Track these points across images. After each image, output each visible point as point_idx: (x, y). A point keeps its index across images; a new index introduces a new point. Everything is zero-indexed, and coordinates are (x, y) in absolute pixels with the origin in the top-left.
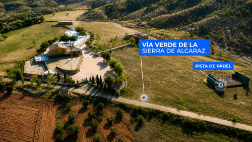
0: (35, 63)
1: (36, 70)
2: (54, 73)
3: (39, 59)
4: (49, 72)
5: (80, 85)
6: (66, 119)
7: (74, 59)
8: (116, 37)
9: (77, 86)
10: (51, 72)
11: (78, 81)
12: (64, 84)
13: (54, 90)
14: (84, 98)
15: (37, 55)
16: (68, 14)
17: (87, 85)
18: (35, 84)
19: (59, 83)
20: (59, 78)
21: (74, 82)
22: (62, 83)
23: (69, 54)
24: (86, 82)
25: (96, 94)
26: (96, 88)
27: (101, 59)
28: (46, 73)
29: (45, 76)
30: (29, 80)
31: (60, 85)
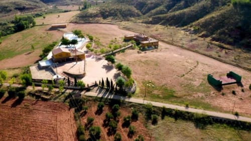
0: (40, 68)
1: (45, 76)
2: (63, 78)
3: (43, 64)
4: (57, 77)
5: (91, 88)
6: (85, 120)
7: (78, 63)
8: (116, 39)
9: (88, 90)
10: (60, 77)
11: (88, 85)
12: (75, 87)
13: (66, 95)
14: (97, 100)
15: (40, 60)
16: (59, 16)
17: (97, 88)
18: (46, 89)
19: (70, 87)
20: (69, 82)
21: (84, 86)
22: (73, 87)
23: (73, 58)
24: (96, 85)
25: (108, 96)
26: (107, 90)
27: (105, 62)
28: (55, 77)
29: (55, 81)
30: (40, 86)
31: (71, 89)
